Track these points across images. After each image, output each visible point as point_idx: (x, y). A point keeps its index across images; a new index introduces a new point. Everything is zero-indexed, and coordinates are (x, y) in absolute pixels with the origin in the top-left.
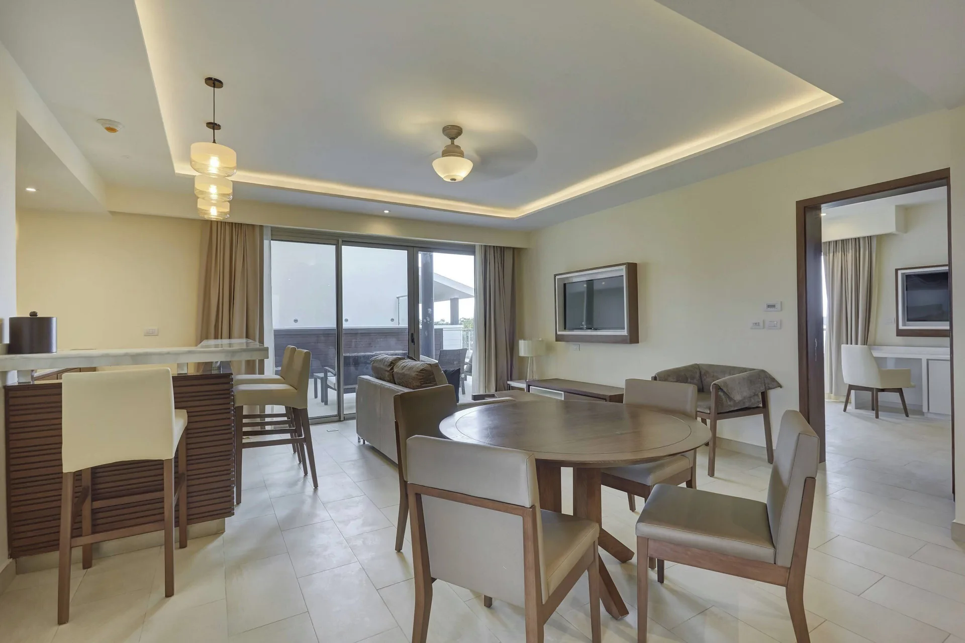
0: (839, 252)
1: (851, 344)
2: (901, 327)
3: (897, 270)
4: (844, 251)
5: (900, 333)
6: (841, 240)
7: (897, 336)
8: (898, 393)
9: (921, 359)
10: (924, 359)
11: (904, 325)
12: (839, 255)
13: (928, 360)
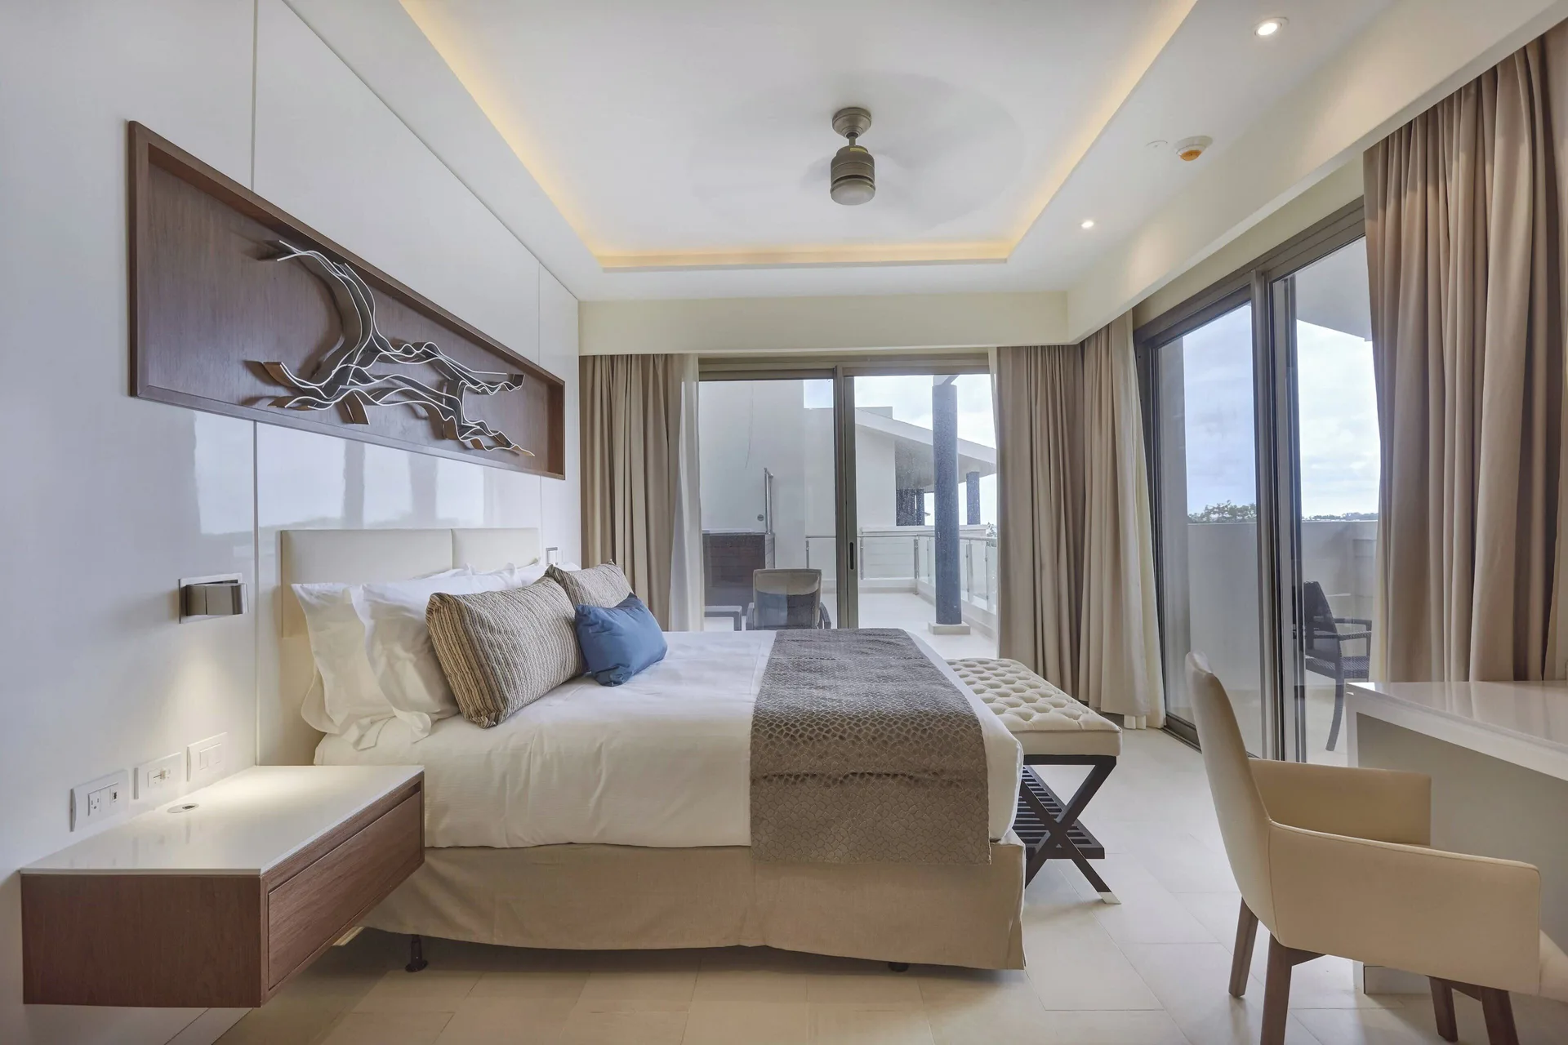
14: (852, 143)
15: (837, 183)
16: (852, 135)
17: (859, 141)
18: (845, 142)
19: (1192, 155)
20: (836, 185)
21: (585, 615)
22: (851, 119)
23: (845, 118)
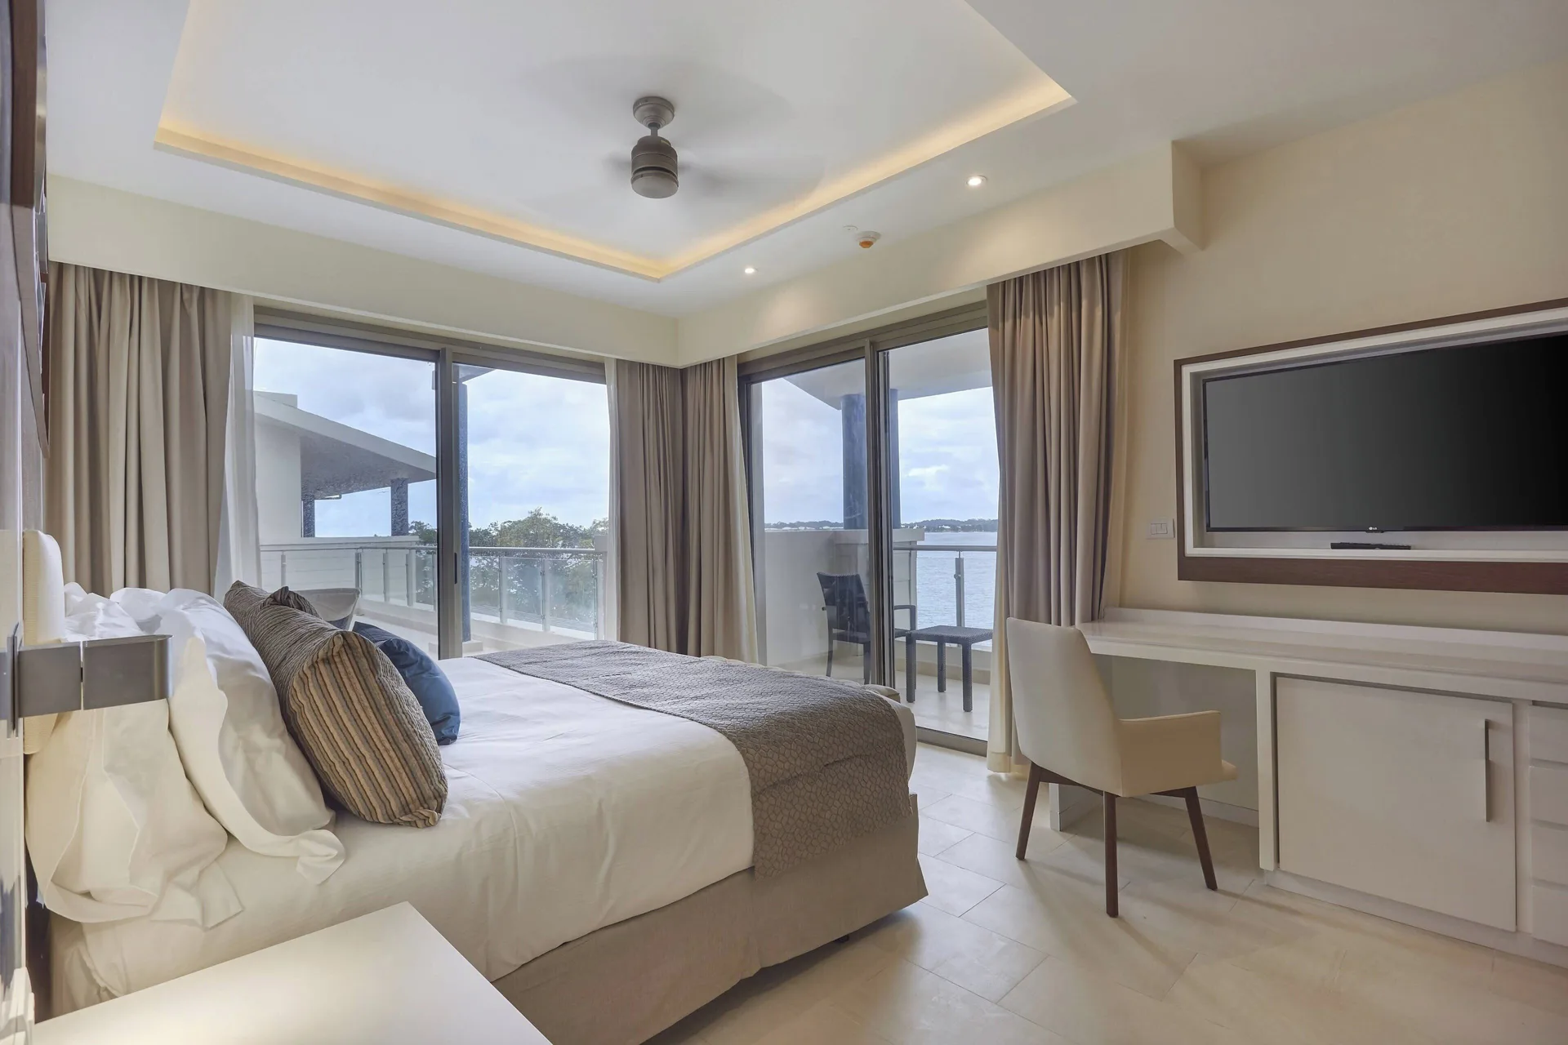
0: (1027, 316)
1: (1059, 624)
2: (1191, 550)
3: (1179, 365)
4: (1041, 311)
5: (1190, 569)
6: (1033, 274)
7: (1179, 579)
8: (1184, 799)
9: (1251, 674)
10: (1263, 668)
11: (1199, 543)
12: (1027, 323)
13: (1275, 677)
14: (654, 133)
15: (640, 173)
16: (655, 125)
17: (662, 133)
18: (648, 132)
19: (867, 244)
20: (637, 174)
21: (402, 653)
22: (655, 108)
23: (651, 106)
